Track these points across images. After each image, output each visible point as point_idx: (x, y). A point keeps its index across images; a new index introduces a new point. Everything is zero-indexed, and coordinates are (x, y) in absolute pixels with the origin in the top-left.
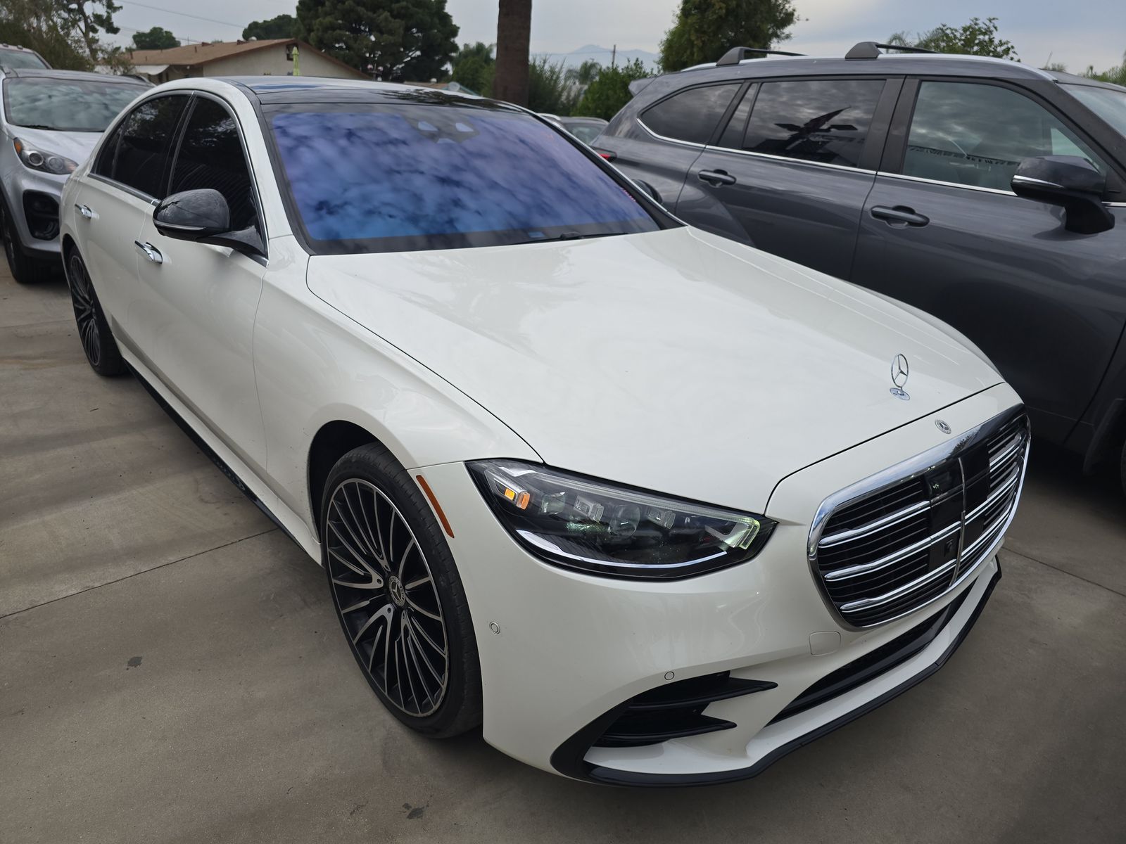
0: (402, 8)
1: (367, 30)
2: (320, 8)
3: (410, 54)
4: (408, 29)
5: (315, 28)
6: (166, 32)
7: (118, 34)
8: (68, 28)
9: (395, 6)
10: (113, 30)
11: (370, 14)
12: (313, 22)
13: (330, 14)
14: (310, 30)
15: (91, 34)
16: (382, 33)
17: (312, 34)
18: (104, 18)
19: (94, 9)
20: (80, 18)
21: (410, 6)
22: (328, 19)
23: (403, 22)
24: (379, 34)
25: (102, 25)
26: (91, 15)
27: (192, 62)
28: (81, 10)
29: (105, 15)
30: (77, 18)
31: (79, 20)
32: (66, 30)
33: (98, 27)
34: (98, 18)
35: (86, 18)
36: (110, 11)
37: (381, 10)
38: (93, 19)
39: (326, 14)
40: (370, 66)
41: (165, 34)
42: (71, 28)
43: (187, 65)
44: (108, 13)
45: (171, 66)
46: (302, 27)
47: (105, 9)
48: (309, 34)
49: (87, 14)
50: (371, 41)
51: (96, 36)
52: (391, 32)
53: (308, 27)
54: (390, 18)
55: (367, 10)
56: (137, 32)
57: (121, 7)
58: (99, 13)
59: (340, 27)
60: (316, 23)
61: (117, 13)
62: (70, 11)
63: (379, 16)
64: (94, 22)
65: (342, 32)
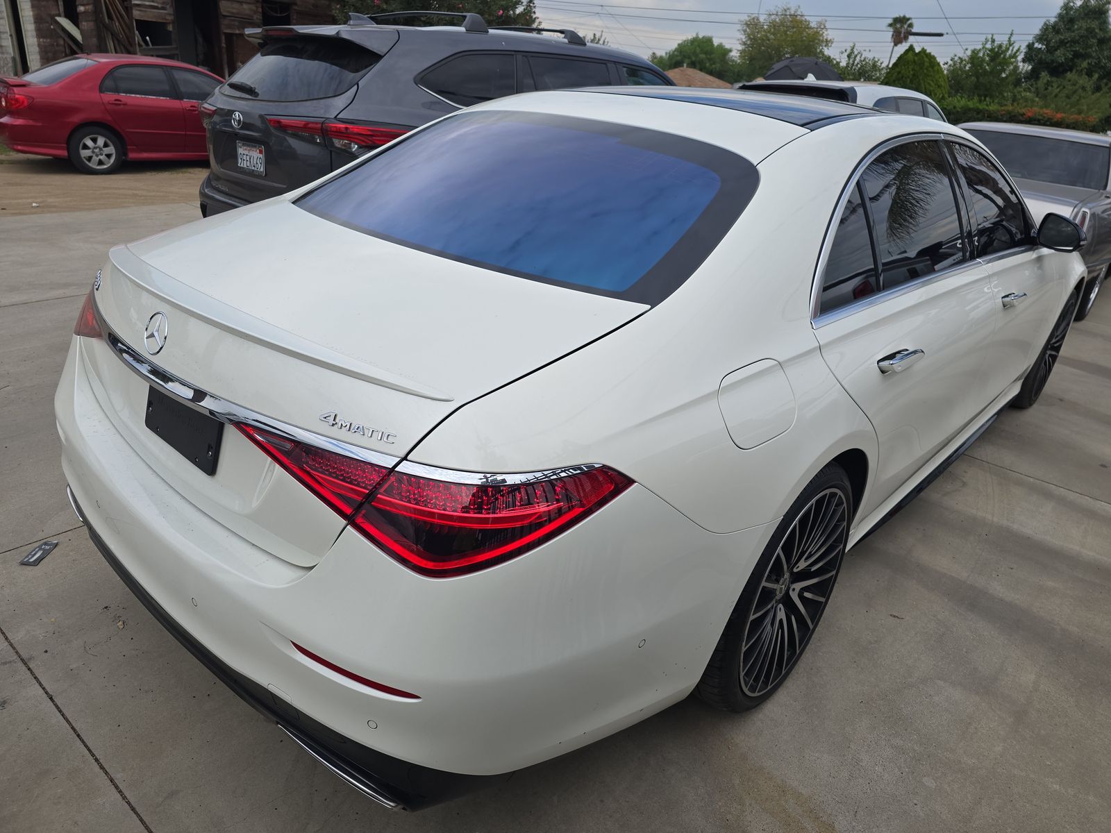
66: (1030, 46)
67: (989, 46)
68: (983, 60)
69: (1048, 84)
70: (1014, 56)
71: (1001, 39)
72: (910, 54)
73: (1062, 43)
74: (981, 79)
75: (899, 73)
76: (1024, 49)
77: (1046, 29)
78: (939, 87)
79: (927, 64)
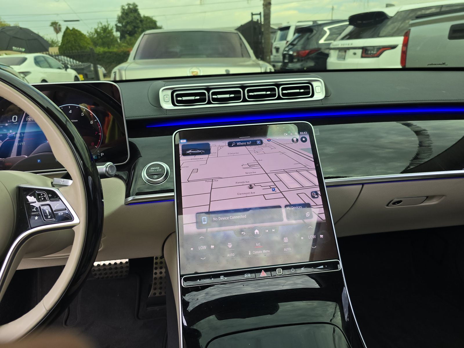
66: (116, 25)
67: (100, 26)
68: (100, 32)
69: (130, 40)
70: (112, 30)
71: (104, 23)
72: (68, 30)
73: (128, 23)
74: (104, 40)
75: (67, 39)
76: (114, 26)
77: (119, 18)
78: (89, 44)
79: (78, 35)
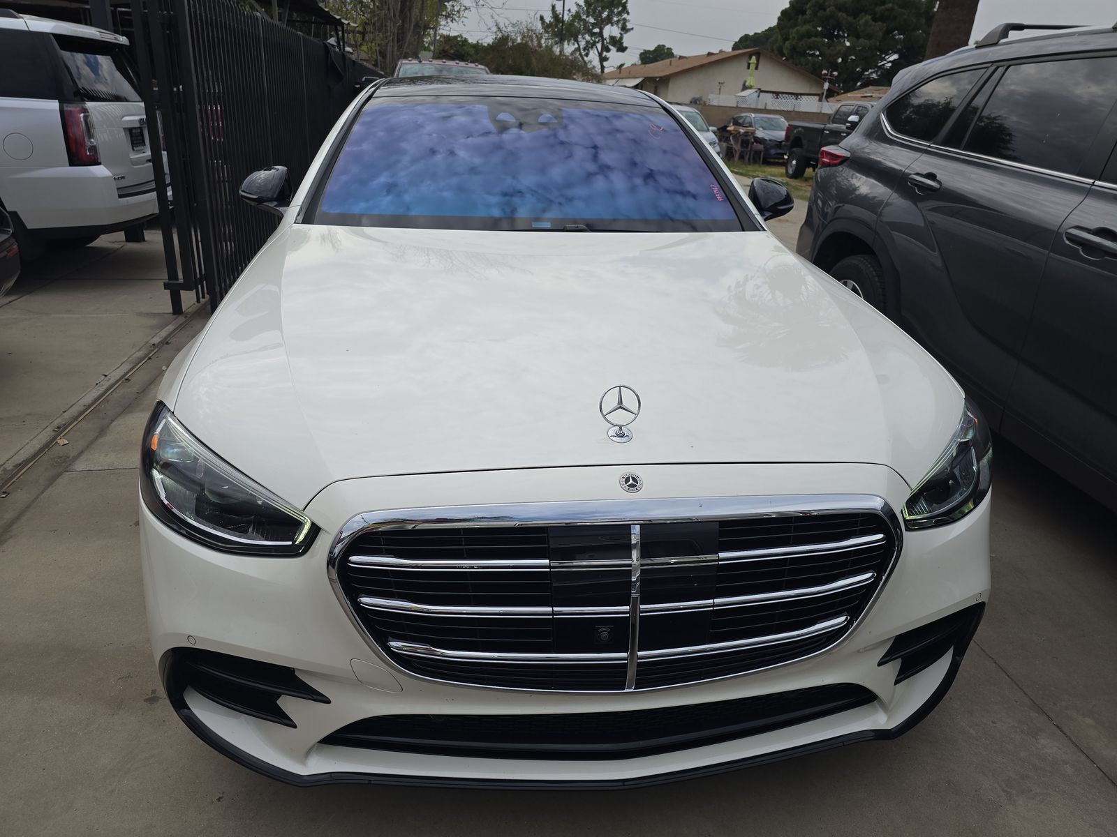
0: (887, 10)
1: (846, 35)
2: (800, 17)
3: (886, 57)
4: (889, 31)
5: (791, 37)
6: (668, 48)
7: (626, 52)
8: (588, 50)
9: (879, 9)
10: (622, 49)
11: (850, 19)
12: (791, 31)
13: (809, 22)
14: (786, 39)
15: (605, 53)
16: (858, 37)
17: (787, 43)
18: (618, 39)
19: (611, 32)
20: (599, 40)
21: (896, 7)
22: (807, 27)
23: (885, 25)
24: (854, 39)
25: (614, 46)
26: (608, 37)
27: (662, 74)
28: (601, 34)
29: (619, 36)
30: (597, 40)
31: (598, 42)
32: (587, 51)
33: (611, 47)
34: (612, 38)
35: (603, 39)
36: (622, 32)
37: (863, 14)
38: (608, 41)
39: (805, 22)
40: (824, 72)
41: (666, 51)
42: (590, 50)
43: (657, 77)
44: (621, 34)
45: (645, 78)
46: (779, 37)
47: (620, 31)
48: (784, 43)
49: (605, 37)
50: (846, 46)
51: (608, 55)
52: (869, 36)
53: (784, 37)
54: (871, 22)
55: (848, 15)
56: (645, 50)
57: (632, 29)
58: (614, 35)
59: (817, 34)
60: (793, 32)
61: (629, 33)
62: (593, 34)
63: (859, 20)
64: (609, 43)
65: (816, 39)
